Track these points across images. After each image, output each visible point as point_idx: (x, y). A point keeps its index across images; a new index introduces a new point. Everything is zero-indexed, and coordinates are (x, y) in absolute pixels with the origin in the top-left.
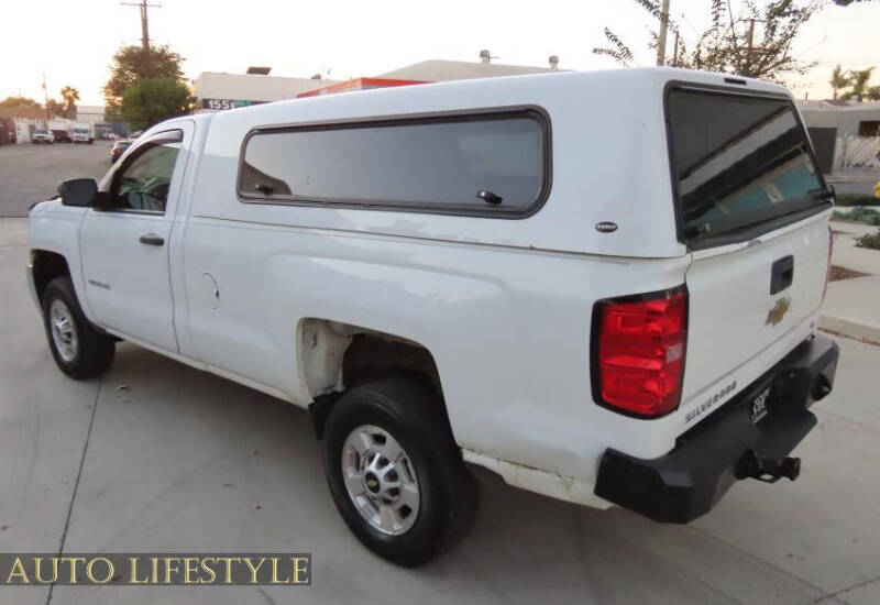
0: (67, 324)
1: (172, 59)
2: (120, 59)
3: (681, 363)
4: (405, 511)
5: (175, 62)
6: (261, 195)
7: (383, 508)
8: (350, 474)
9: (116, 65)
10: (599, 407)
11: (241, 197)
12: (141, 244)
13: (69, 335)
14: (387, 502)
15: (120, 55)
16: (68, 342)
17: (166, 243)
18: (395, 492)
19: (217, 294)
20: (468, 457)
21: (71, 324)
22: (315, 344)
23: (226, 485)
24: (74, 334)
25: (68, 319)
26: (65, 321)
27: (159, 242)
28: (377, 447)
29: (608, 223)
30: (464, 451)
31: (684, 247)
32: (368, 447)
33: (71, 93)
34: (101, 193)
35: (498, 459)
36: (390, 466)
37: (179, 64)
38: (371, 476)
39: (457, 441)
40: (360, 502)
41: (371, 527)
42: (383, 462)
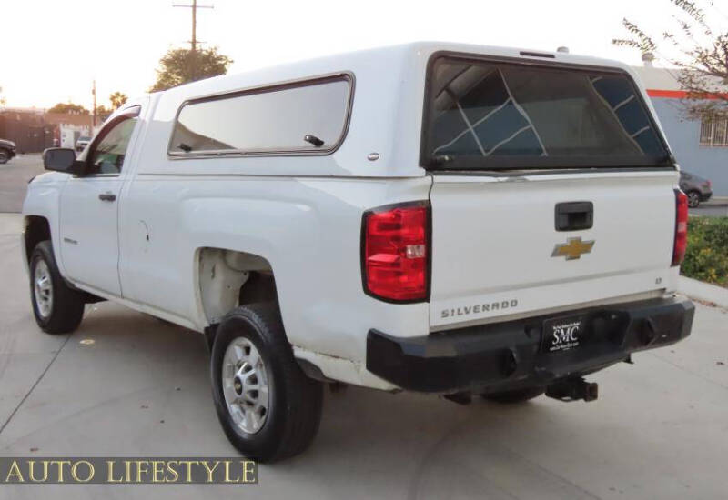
0: (46, 282)
1: (220, 62)
2: (167, 62)
3: (426, 263)
4: (262, 412)
5: (223, 65)
6: (183, 152)
7: (248, 411)
8: (228, 384)
9: (163, 68)
10: (367, 296)
11: (170, 155)
12: (100, 201)
13: (47, 292)
14: (250, 404)
15: (168, 57)
16: (46, 299)
17: (117, 198)
18: (255, 394)
19: (148, 237)
20: (298, 353)
21: (50, 282)
22: (213, 277)
23: (143, 407)
24: (51, 291)
25: (48, 278)
26: (46, 279)
27: (111, 198)
28: (245, 358)
29: (374, 154)
30: (295, 348)
31: (423, 171)
32: (239, 358)
33: (119, 99)
34: (79, 162)
35: (316, 352)
36: (252, 372)
37: (226, 67)
38: (238, 381)
39: (289, 339)
40: (234, 409)
41: (239, 429)
42: (248, 369)
